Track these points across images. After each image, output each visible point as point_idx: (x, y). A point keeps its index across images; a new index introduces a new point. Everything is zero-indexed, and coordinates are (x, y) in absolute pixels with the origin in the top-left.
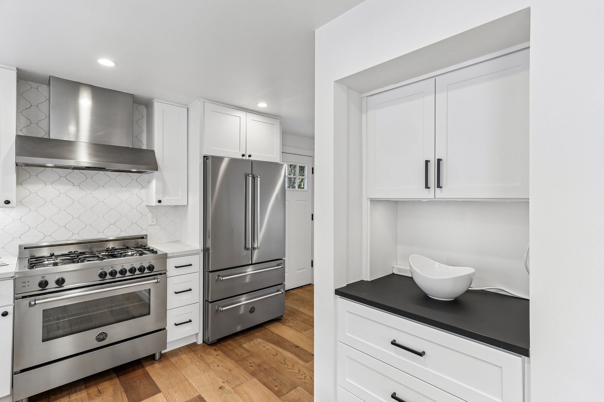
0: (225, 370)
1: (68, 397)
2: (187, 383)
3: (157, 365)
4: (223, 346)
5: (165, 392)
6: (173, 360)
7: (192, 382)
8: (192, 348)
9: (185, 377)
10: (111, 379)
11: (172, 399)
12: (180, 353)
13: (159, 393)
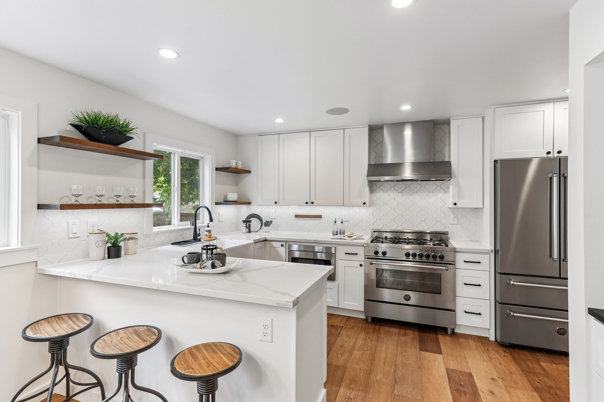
0: (506, 370)
1: (389, 328)
2: (464, 360)
3: (448, 338)
4: (515, 352)
5: (445, 356)
6: (461, 340)
7: (469, 362)
8: (483, 340)
9: (465, 355)
10: (414, 330)
11: (448, 362)
12: (470, 339)
13: (440, 354)
